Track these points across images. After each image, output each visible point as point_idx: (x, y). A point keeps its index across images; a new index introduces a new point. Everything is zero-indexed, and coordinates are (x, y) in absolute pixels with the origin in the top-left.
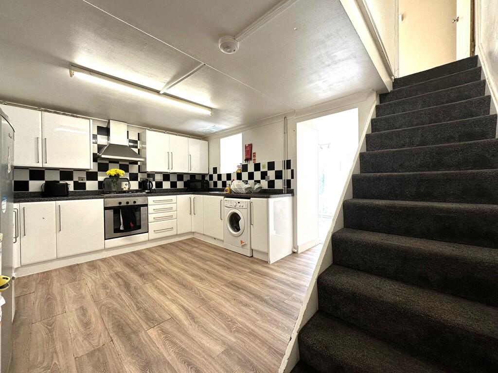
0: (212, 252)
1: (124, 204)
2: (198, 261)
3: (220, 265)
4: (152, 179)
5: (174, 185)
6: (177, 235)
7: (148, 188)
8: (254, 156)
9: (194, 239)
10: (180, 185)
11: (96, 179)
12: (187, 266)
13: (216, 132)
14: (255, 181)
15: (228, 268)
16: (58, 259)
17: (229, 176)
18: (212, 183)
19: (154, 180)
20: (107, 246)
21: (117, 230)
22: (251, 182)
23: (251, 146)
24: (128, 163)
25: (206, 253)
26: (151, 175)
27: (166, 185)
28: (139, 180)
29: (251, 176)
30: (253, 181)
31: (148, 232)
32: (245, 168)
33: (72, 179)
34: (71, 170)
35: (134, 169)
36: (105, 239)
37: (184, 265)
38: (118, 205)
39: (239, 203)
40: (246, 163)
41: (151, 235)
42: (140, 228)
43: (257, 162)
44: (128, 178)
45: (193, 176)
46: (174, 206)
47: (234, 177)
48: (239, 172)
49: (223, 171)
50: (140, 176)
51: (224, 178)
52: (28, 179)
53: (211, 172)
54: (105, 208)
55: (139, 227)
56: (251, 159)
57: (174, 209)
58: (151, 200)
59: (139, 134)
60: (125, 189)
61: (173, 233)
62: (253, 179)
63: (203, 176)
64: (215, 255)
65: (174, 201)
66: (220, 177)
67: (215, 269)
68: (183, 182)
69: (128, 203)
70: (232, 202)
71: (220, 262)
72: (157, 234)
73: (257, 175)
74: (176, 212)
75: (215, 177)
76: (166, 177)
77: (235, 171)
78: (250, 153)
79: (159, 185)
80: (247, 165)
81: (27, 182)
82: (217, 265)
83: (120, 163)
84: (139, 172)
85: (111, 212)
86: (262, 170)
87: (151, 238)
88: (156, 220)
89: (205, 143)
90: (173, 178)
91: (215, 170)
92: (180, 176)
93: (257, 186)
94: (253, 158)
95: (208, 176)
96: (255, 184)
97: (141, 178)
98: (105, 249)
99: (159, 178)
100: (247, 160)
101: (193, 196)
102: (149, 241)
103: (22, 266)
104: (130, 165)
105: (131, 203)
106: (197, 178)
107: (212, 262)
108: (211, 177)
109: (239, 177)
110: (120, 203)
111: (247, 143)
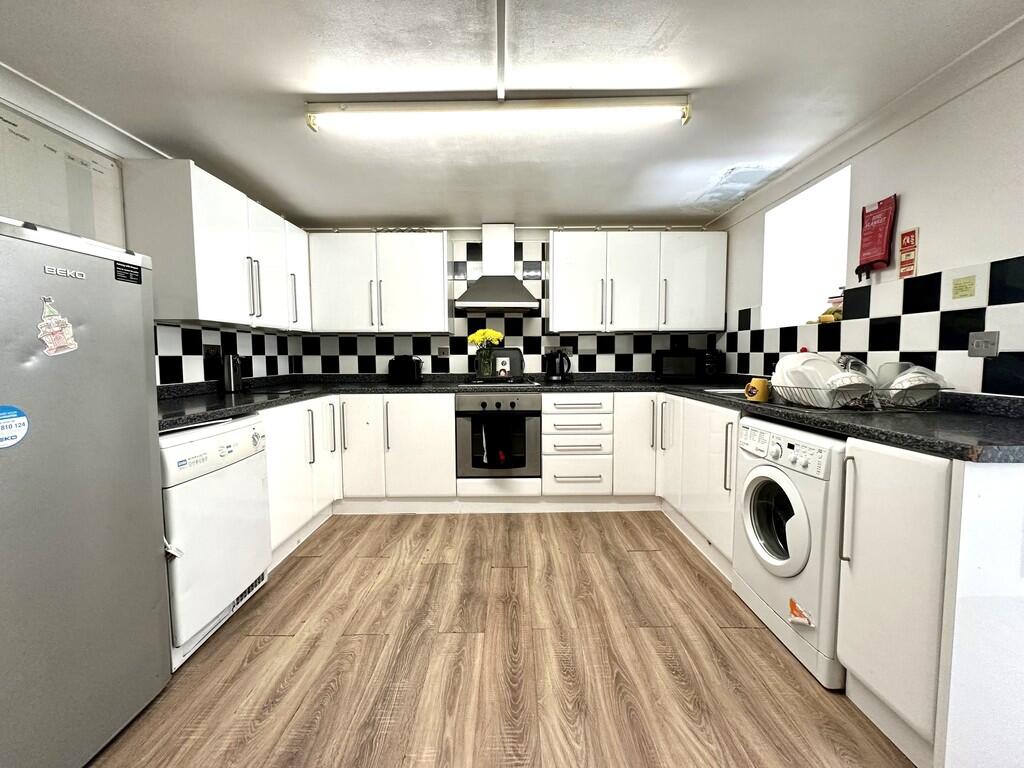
0: (681, 591)
1: (492, 407)
2: (619, 608)
3: (676, 670)
4: (571, 348)
5: (624, 362)
6: (612, 497)
7: (558, 371)
8: (909, 247)
9: (659, 520)
10: (642, 363)
11: (466, 353)
12: (577, 615)
13: (748, 193)
14: (905, 357)
15: (698, 703)
16: (388, 498)
17: (789, 338)
18: (733, 358)
19: (575, 351)
20: (462, 493)
21: (477, 462)
22: (882, 361)
23: (891, 207)
24: (520, 316)
25: (662, 589)
26: (570, 340)
27: (605, 364)
28: (543, 352)
29: (885, 334)
30: (893, 356)
31: (540, 477)
32: (855, 302)
33: (427, 352)
34: (426, 336)
35: (533, 328)
36: (457, 477)
37: (575, 606)
38: (480, 409)
39: (791, 446)
40: (864, 283)
41: (547, 484)
42: (523, 465)
43: (922, 270)
44: (522, 348)
45: (679, 339)
46: (605, 421)
47: (808, 338)
48: (831, 318)
49: (770, 321)
50: (545, 344)
51: (772, 344)
52: (374, 353)
53: (734, 326)
54: (458, 414)
55: (521, 463)
56: (887, 262)
57: (607, 428)
58: (549, 401)
59: (543, 244)
60: (503, 374)
61: (603, 488)
62: (896, 348)
63: (712, 336)
64: (686, 607)
65: (607, 407)
66: (757, 339)
67: (648, 679)
68: (649, 356)
69: (498, 405)
70: (767, 437)
71: (682, 652)
72: (561, 484)
73: (920, 331)
74: (611, 436)
75: (744, 341)
76: (606, 343)
77: (816, 319)
78: (883, 237)
79: (588, 362)
80: (868, 288)
81: (373, 358)
82: (665, 660)
83: (507, 315)
84: (543, 334)
85: (467, 423)
86: (949, 302)
87: (547, 491)
88: (561, 450)
89: (720, 237)
90: (623, 346)
91: (745, 317)
92: (642, 341)
93: (912, 377)
94: (898, 256)
95: (725, 336)
96: (903, 369)
97: (546, 348)
98: (457, 497)
99: (587, 346)
100: (865, 269)
101: (661, 397)
102: (542, 498)
103: (346, 498)
104: (525, 320)
105: (505, 407)
106: (692, 344)
107: (659, 637)
108: (732, 339)
109: (829, 337)
110: (484, 405)
111: (872, 199)
